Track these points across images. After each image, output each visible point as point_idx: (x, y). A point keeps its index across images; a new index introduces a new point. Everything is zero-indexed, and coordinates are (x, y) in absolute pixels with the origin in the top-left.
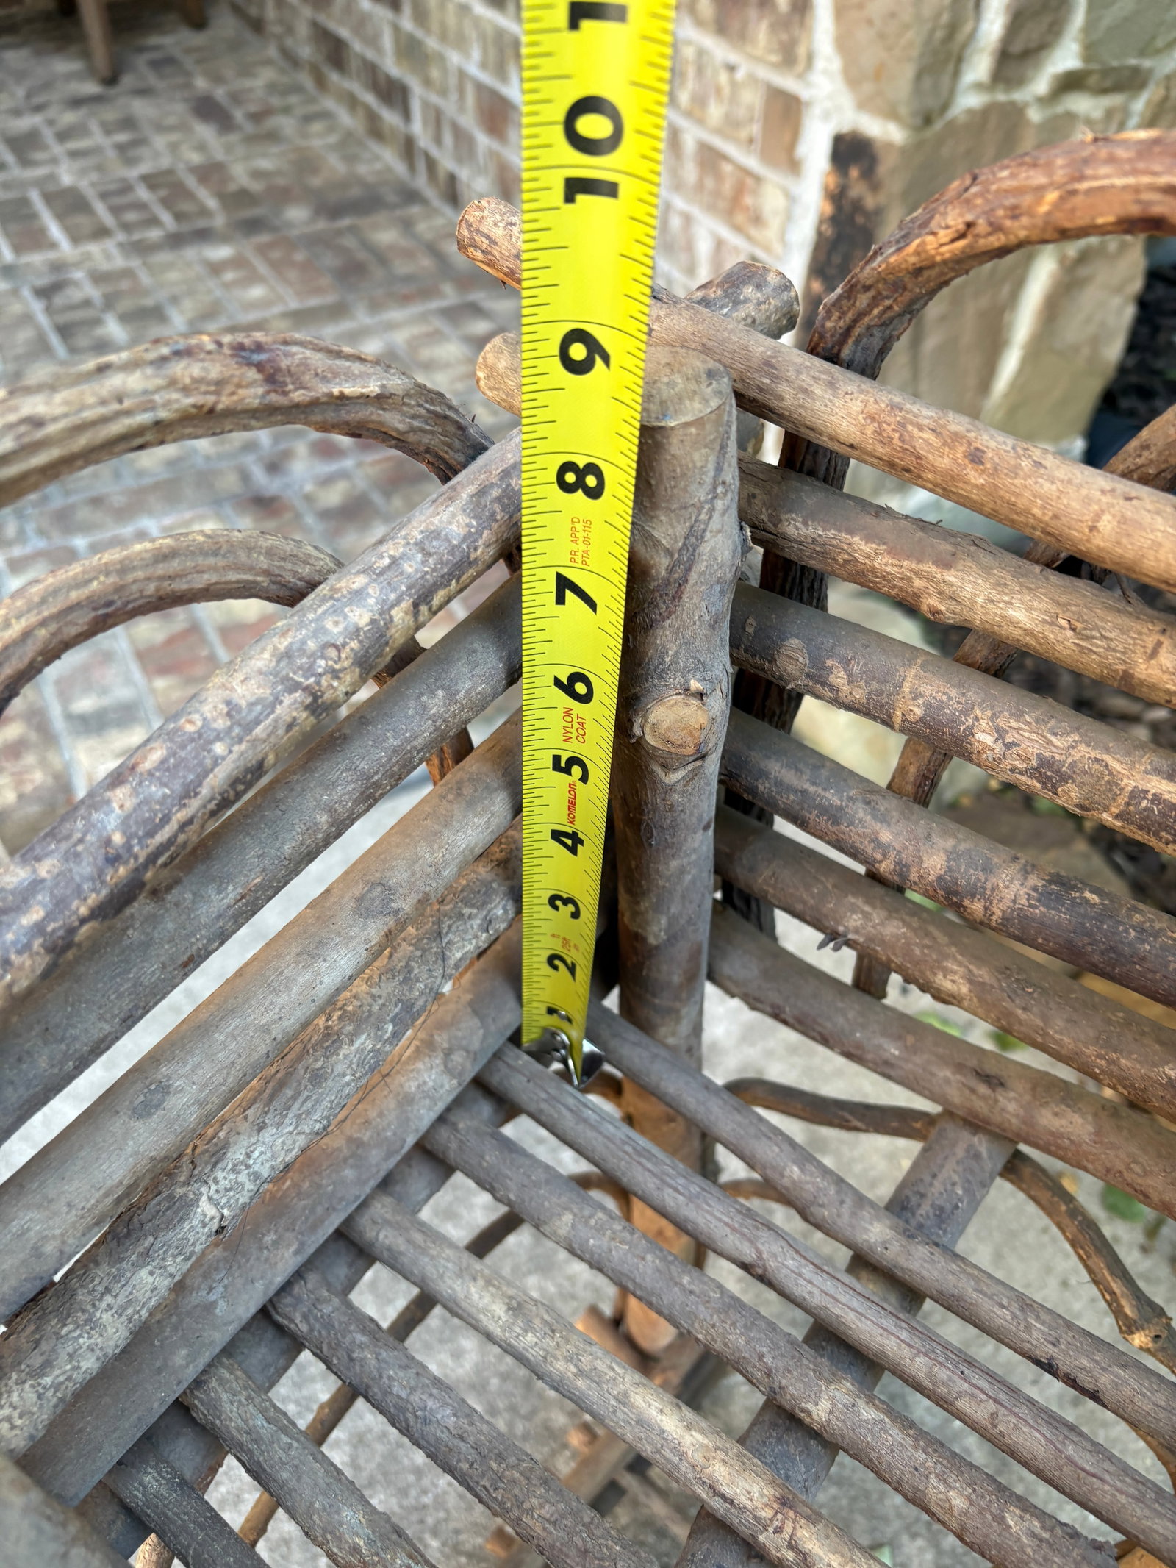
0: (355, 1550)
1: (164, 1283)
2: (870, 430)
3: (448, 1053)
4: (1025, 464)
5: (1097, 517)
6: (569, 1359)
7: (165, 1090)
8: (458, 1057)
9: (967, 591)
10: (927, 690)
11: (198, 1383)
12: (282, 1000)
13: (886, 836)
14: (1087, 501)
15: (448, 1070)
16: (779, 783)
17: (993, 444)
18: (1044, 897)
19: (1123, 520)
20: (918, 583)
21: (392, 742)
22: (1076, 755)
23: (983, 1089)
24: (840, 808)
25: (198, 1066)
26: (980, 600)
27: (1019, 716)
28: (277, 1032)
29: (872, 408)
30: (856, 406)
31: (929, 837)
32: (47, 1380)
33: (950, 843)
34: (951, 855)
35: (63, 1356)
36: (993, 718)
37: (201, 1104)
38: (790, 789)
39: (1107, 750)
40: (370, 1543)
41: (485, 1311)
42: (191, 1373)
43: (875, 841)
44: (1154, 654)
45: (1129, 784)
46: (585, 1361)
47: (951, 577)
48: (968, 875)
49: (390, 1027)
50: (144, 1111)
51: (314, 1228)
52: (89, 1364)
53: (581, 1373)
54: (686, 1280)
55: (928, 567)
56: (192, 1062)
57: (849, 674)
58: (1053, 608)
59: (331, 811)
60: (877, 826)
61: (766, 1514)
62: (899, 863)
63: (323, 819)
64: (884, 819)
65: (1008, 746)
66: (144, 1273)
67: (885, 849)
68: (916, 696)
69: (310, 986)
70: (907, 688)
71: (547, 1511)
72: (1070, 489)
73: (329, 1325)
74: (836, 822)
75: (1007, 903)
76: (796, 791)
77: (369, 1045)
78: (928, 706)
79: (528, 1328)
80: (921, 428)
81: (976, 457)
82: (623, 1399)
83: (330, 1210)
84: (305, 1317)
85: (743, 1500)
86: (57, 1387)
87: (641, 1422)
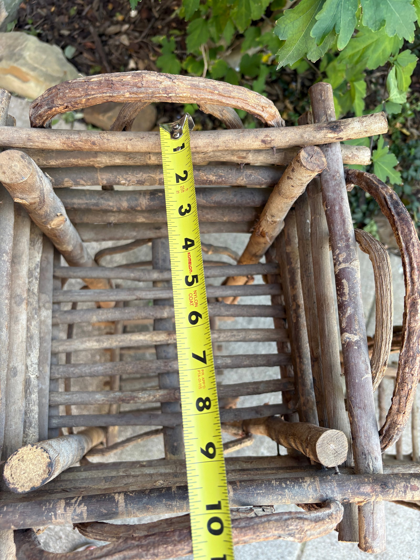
0: (103, 400)
1: (36, 394)
2: (65, 146)
3: (44, 306)
4: (105, 141)
5: (127, 147)
6: (115, 341)
7: (15, 368)
8: (47, 305)
9: (104, 161)
10: (104, 177)
11: (49, 400)
12: (20, 334)
13: (111, 204)
14: (123, 144)
15: (47, 309)
16: (79, 204)
17: (95, 139)
18: (151, 200)
19: (132, 145)
20: (91, 163)
21: (5, 274)
22: (144, 177)
23: (157, 231)
24: (97, 203)
25: (16, 359)
26: (108, 161)
27: (127, 174)
28: (24, 340)
29: (63, 141)
30: (58, 142)
31: (120, 199)
32: (33, 425)
33: (125, 198)
34: (127, 200)
35: (32, 420)
36: (122, 177)
37: (23, 364)
38: (82, 204)
39: (149, 173)
40: (105, 397)
41: (93, 346)
42: (48, 400)
43: (109, 206)
44: (150, 158)
45: (157, 178)
46: (119, 339)
47: (98, 159)
48: (133, 203)
49: (36, 316)
50: (15, 375)
51: (47, 359)
52: (37, 416)
53: (119, 342)
54: (127, 311)
55: (92, 159)
56: (15, 359)
57: (84, 181)
58: (124, 157)
59: (7, 298)
60: (108, 203)
61: (167, 338)
62: (117, 208)
63: (7, 301)
64: (108, 200)
65: (129, 181)
66: (32, 396)
67: (113, 206)
68: (103, 179)
69: (22, 327)
70: (99, 178)
71: (131, 367)
72: (118, 143)
73: (64, 372)
74: (98, 206)
75: (145, 205)
76: (84, 204)
77: (35, 323)
78: (106, 180)
79: (103, 342)
80: (77, 141)
81: (94, 143)
82: (131, 340)
83: (47, 354)
84: (58, 374)
85: (162, 339)
86: (35, 424)
87: (136, 341)
